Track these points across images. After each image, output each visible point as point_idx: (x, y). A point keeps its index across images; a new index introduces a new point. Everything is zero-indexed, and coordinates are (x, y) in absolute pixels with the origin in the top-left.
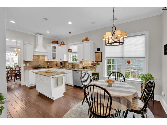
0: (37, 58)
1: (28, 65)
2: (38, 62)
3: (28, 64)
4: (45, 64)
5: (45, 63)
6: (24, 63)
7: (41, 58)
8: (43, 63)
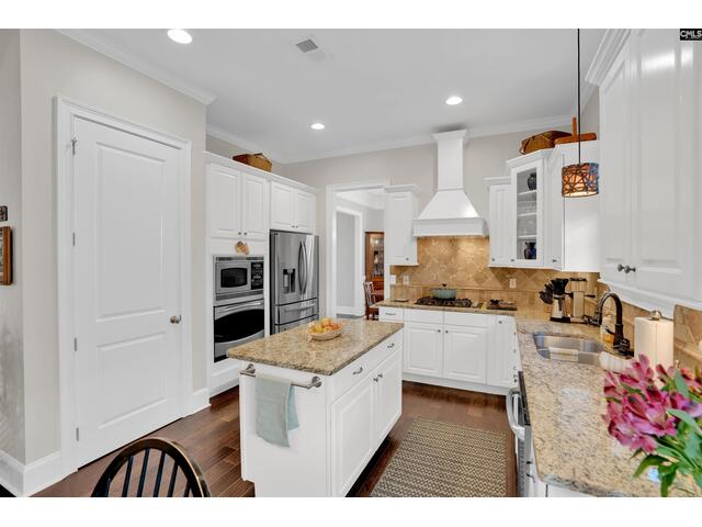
0: (444, 249)
1: (406, 280)
2: (452, 271)
3: (407, 277)
4: (492, 282)
5: (491, 277)
6: (391, 274)
7: (468, 251)
8: (477, 280)
